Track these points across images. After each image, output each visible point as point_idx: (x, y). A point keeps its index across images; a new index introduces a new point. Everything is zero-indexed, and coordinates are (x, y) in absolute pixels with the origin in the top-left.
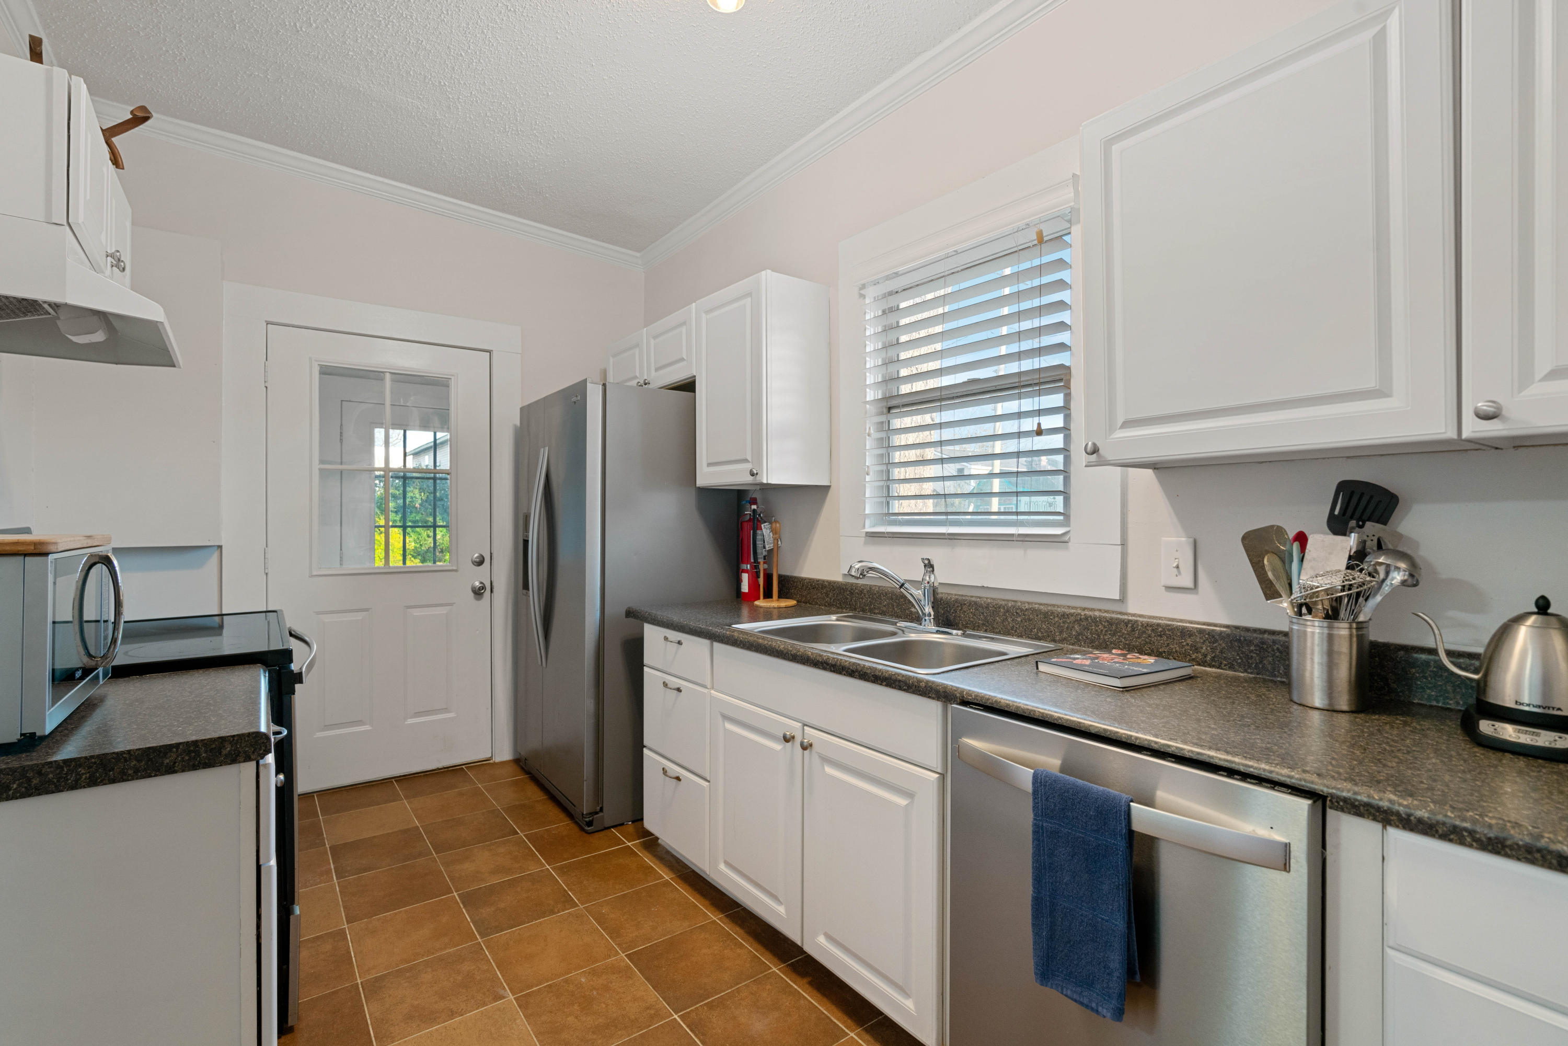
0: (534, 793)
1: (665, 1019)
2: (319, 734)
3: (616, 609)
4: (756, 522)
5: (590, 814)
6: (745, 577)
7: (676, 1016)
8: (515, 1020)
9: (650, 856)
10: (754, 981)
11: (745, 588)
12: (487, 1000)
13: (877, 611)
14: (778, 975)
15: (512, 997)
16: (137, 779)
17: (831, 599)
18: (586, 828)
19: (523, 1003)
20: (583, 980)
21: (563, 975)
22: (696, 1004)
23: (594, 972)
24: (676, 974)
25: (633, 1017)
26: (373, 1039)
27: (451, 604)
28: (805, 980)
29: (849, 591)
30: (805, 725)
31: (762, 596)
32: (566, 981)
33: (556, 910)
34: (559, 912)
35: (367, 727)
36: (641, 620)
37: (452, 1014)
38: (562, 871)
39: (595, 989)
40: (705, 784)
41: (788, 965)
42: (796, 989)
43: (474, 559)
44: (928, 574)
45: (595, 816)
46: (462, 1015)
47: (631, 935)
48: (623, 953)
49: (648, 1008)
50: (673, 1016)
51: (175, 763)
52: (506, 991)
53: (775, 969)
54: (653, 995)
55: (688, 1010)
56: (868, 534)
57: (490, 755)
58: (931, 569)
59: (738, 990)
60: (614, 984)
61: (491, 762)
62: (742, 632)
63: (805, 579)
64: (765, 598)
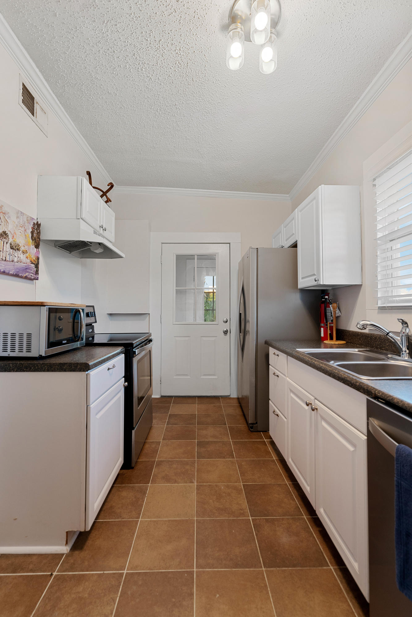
0: (238, 411)
1: (246, 517)
2: (175, 377)
3: (261, 341)
4: (327, 304)
5: (251, 423)
6: (322, 329)
7: (250, 518)
8: (193, 492)
9: (271, 447)
10: (292, 518)
11: (322, 335)
12: (188, 481)
13: (383, 349)
14: (305, 520)
15: (196, 484)
16: (58, 371)
17: (362, 341)
18: (250, 429)
19: (198, 489)
20: (222, 488)
21: (216, 483)
22: (261, 517)
23: (228, 487)
24: (259, 500)
25: (234, 511)
26: (151, 480)
27: (216, 337)
28: (318, 529)
29: (370, 338)
30: (316, 399)
31: (329, 339)
32: (216, 486)
33: (226, 457)
34: (226, 458)
35: (189, 377)
36: (269, 345)
37: (176, 482)
38: (235, 443)
39: (225, 493)
40: (285, 420)
41: (313, 518)
42: (311, 531)
43: (224, 320)
44: (404, 328)
45: (254, 425)
46: (178, 484)
47: (248, 477)
48: (242, 483)
49: (241, 509)
50: (249, 517)
51: (66, 368)
52: (195, 481)
53: (305, 517)
54: (245, 504)
55: (257, 518)
56: (379, 308)
57: (229, 395)
58: (406, 325)
59: (283, 519)
60: (233, 494)
61: (230, 397)
62: (298, 352)
63: (351, 331)
64: (330, 340)
